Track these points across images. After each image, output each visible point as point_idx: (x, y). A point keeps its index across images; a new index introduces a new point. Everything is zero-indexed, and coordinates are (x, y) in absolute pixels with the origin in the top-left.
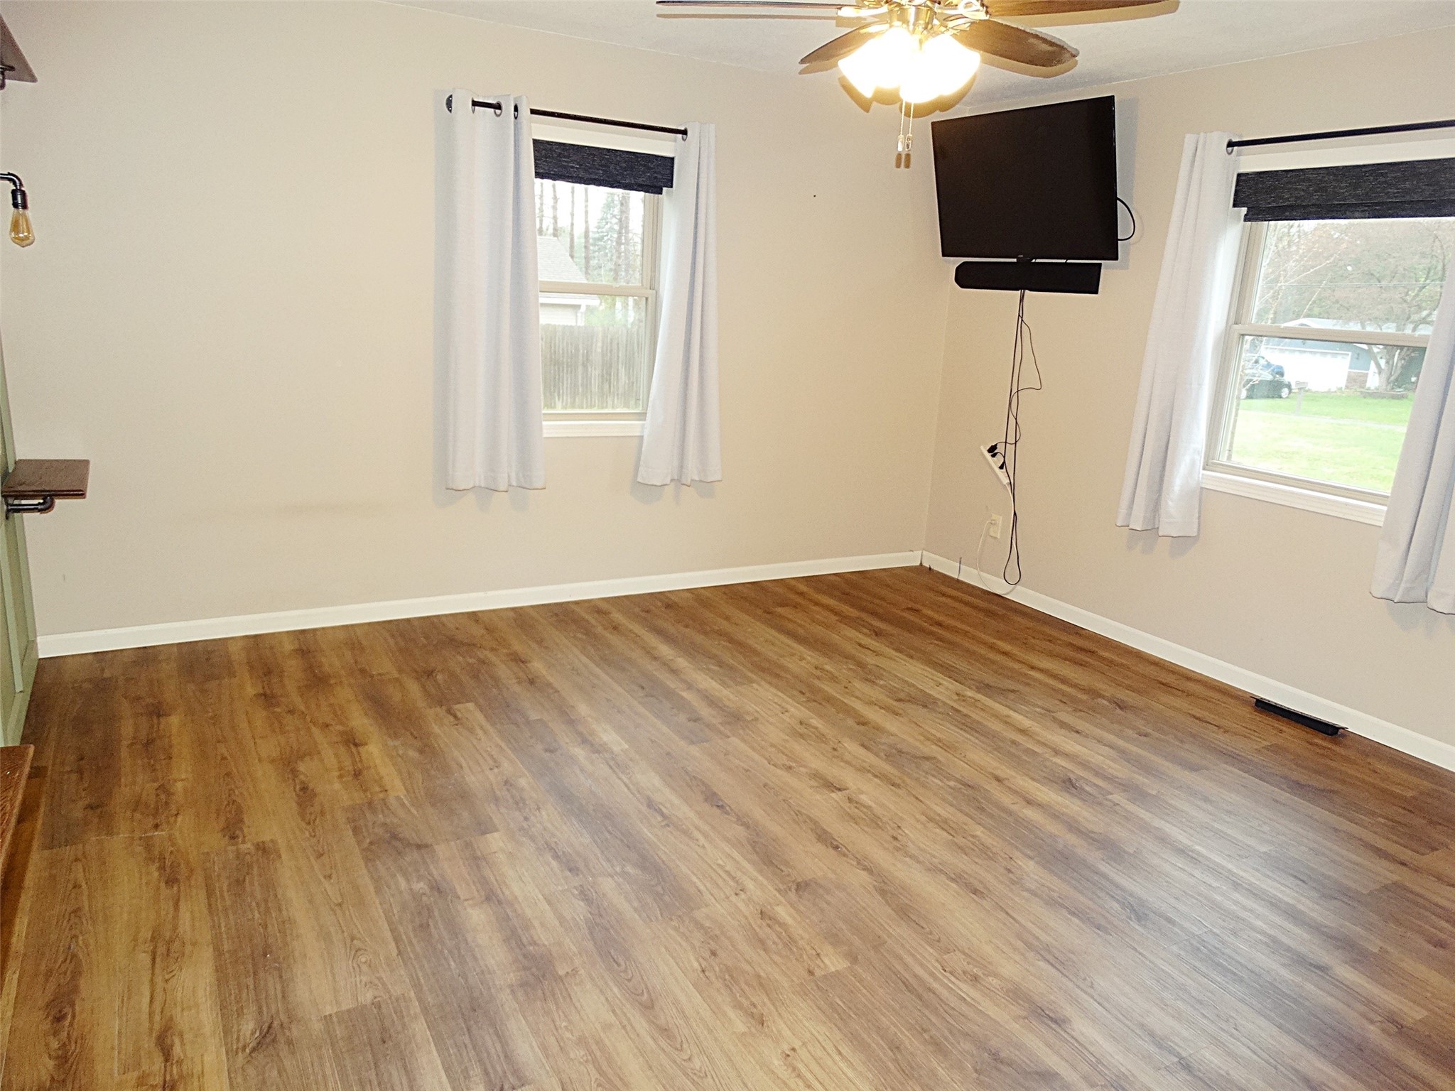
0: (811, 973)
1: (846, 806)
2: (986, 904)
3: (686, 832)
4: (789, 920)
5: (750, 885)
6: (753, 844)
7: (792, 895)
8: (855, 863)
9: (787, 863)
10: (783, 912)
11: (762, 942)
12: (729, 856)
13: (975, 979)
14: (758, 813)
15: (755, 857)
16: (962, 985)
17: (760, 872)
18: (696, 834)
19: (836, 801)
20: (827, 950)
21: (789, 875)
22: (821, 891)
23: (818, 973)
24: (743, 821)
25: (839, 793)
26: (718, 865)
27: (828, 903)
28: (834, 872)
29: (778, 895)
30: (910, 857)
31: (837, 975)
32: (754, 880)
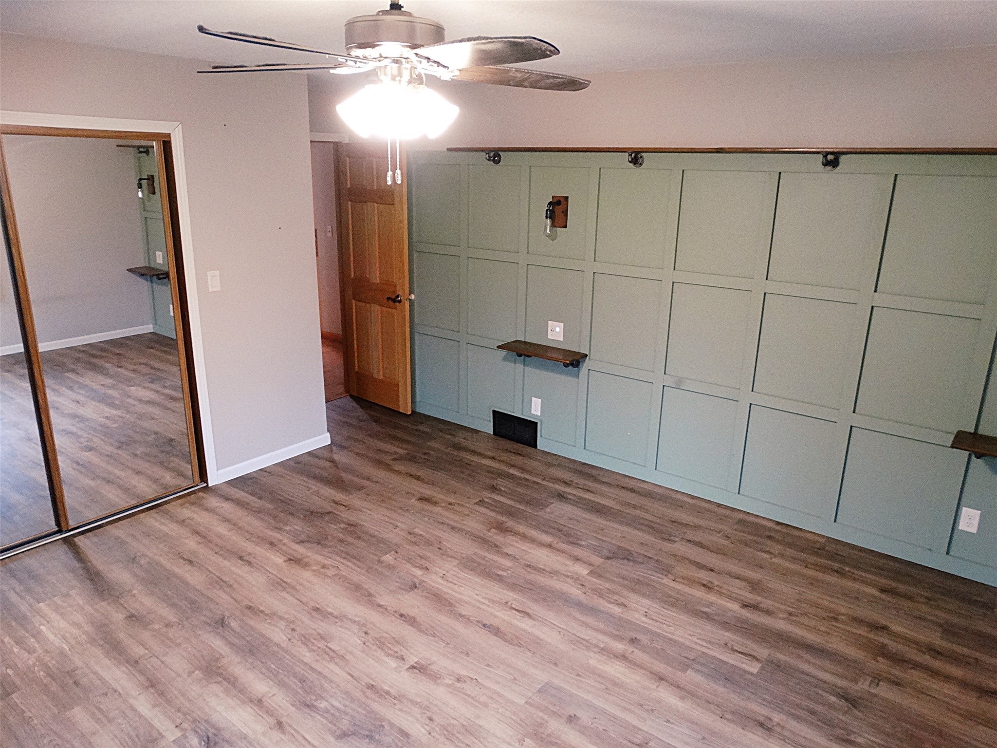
0: (396, 552)
1: (404, 652)
2: (312, 604)
3: (493, 601)
4: (414, 569)
5: (440, 580)
6: (450, 605)
7: (417, 582)
8: (389, 608)
9: (427, 597)
10: (418, 572)
11: (421, 557)
12: (460, 593)
13: (324, 567)
14: (459, 627)
15: (447, 597)
16: (329, 563)
17: (438, 589)
18: (487, 602)
19: (413, 654)
20: (392, 562)
21: (423, 591)
22: (403, 587)
23: (393, 553)
24: (466, 619)
25: (412, 663)
26: (462, 587)
27: (397, 582)
28: (399, 599)
29: (424, 579)
30: (355, 622)
31: (386, 553)
32: (440, 584)
